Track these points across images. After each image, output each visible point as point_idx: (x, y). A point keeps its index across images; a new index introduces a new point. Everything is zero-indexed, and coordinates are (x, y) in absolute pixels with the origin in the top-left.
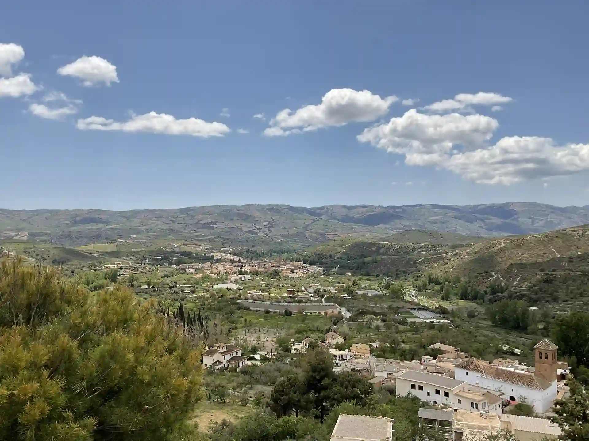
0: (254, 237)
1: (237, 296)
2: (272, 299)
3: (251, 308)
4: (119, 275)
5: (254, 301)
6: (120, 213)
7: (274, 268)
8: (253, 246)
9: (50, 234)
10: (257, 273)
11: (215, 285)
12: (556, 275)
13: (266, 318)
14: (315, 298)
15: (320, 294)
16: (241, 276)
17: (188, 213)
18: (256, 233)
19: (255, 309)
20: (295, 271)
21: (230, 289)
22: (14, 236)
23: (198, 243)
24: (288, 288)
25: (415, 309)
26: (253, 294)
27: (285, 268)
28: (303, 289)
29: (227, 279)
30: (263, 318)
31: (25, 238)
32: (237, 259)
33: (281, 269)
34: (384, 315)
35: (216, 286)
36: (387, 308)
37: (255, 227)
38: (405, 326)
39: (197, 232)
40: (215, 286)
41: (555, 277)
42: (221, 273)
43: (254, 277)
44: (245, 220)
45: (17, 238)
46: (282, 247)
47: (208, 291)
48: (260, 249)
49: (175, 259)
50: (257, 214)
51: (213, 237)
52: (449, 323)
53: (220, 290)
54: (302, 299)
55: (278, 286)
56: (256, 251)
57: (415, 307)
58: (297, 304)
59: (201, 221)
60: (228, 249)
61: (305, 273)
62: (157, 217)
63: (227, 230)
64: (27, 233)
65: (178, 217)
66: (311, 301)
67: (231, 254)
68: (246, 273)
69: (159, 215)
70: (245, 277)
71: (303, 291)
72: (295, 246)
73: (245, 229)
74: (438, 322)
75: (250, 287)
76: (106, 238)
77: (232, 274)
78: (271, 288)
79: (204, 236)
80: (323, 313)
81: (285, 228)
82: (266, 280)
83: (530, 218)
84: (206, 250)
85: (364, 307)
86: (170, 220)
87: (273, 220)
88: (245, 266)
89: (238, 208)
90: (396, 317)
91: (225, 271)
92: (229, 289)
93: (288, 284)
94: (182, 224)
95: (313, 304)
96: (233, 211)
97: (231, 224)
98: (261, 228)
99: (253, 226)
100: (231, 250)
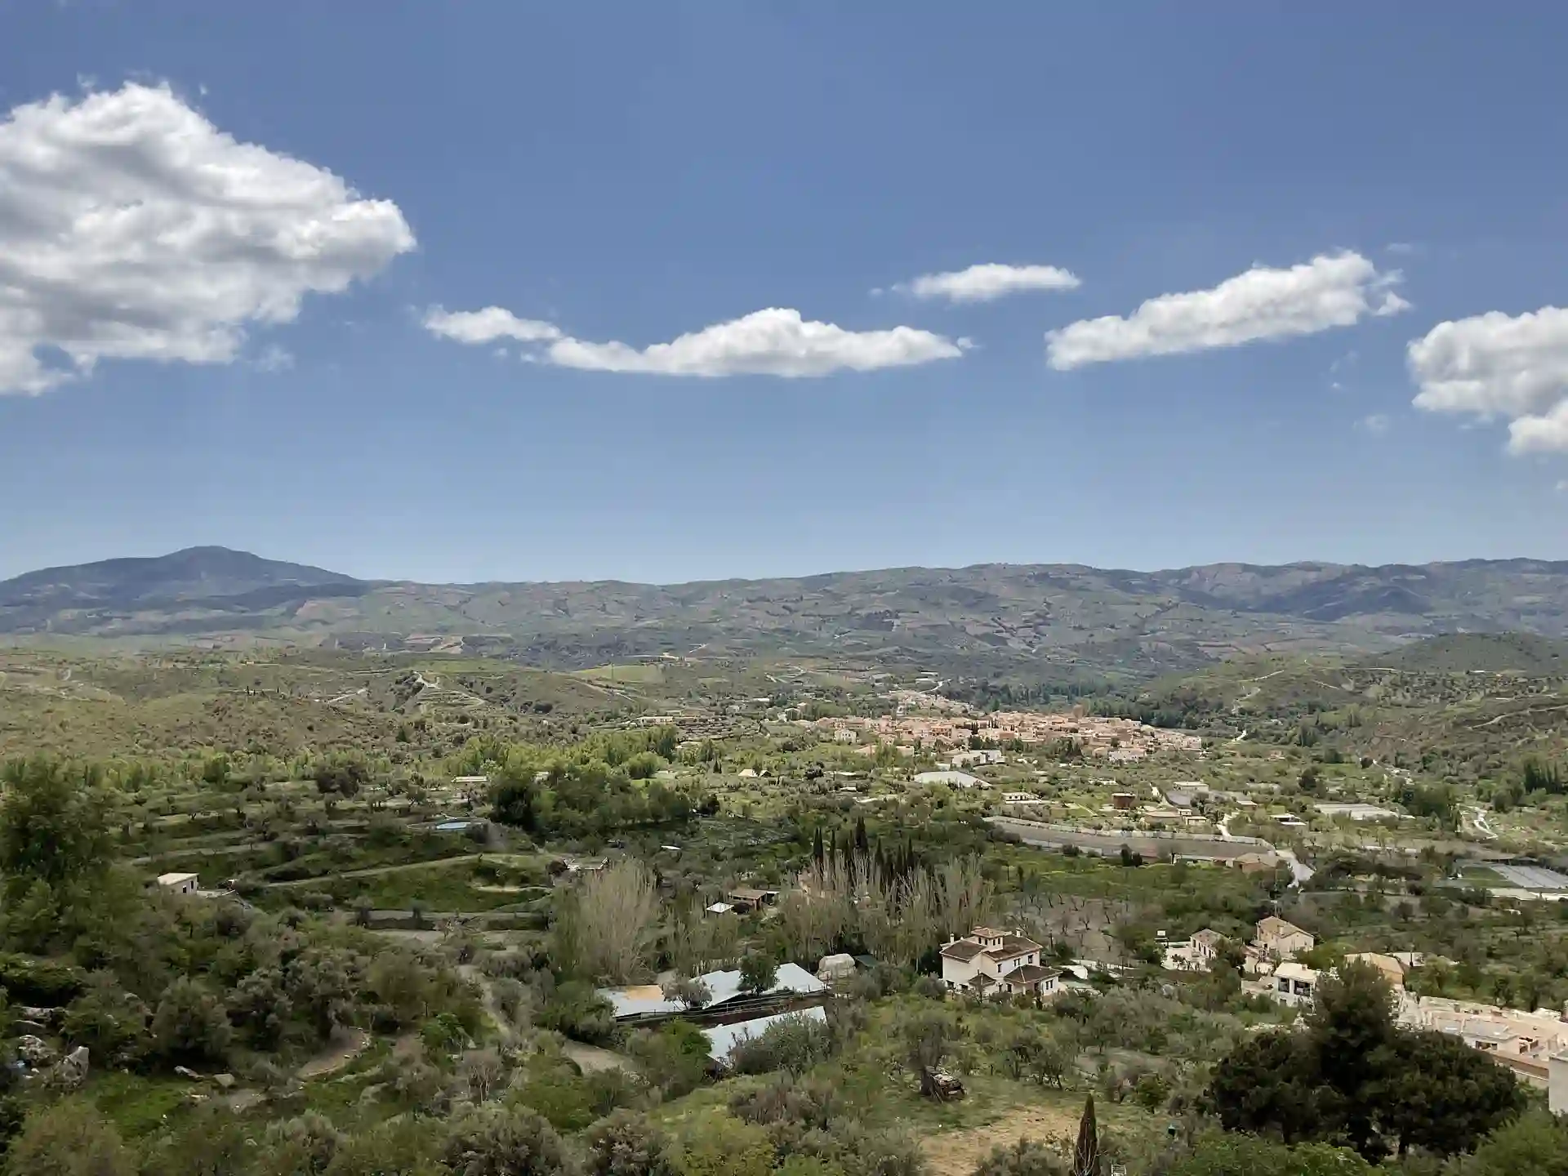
0: (997, 651)
1: (978, 805)
2: (1073, 817)
3: (1025, 840)
4: (679, 743)
5: (1028, 822)
6: (664, 588)
7: (1063, 734)
8: (997, 676)
9: (510, 640)
10: (1018, 747)
11: (912, 773)
13: (1070, 866)
14: (1197, 820)
15: (1209, 808)
16: (976, 753)
17: (827, 588)
18: (1004, 641)
19: (1035, 842)
20: (1123, 744)
21: (956, 787)
22: (432, 646)
23: (857, 665)
24: (1112, 789)
26: (1022, 802)
27: (1094, 735)
28: (1155, 792)
29: (941, 761)
30: (1063, 867)
31: (457, 650)
32: (957, 706)
33: (1083, 738)
34: (1413, 875)
35: (917, 778)
36: (1418, 856)
37: (1000, 625)
38: (1487, 911)
39: (850, 637)
40: (915, 777)
42: (924, 745)
43: (1014, 758)
44: (971, 606)
45: (439, 649)
46: (1074, 678)
47: (902, 789)
48: (1015, 682)
49: (803, 704)
50: (1004, 591)
51: (890, 649)
53: (933, 788)
54: (1161, 821)
55: (1083, 782)
56: (1005, 689)
58: (1148, 834)
59: (857, 609)
60: (932, 680)
61: (1153, 749)
62: (753, 598)
63: (927, 632)
64: (460, 639)
65: (802, 598)
66: (1188, 829)
67: (939, 693)
68: (990, 745)
69: (758, 593)
70: (987, 756)
71: (1157, 800)
72: (1112, 676)
73: (973, 630)
75: (1006, 782)
76: (637, 651)
77: (952, 748)
78: (1066, 789)
79: (869, 648)
80: (1229, 863)
81: (1081, 628)
82: (1046, 767)
84: (876, 684)
85: (1347, 851)
86: (784, 607)
87: (1049, 605)
88: (984, 726)
89: (953, 574)
90: (1450, 882)
91: (934, 739)
92: (953, 786)
93: (1112, 779)
94: (812, 618)
95: (1196, 836)
96: (940, 584)
97: (934, 617)
98: (1015, 626)
99: (996, 622)
100: (941, 684)
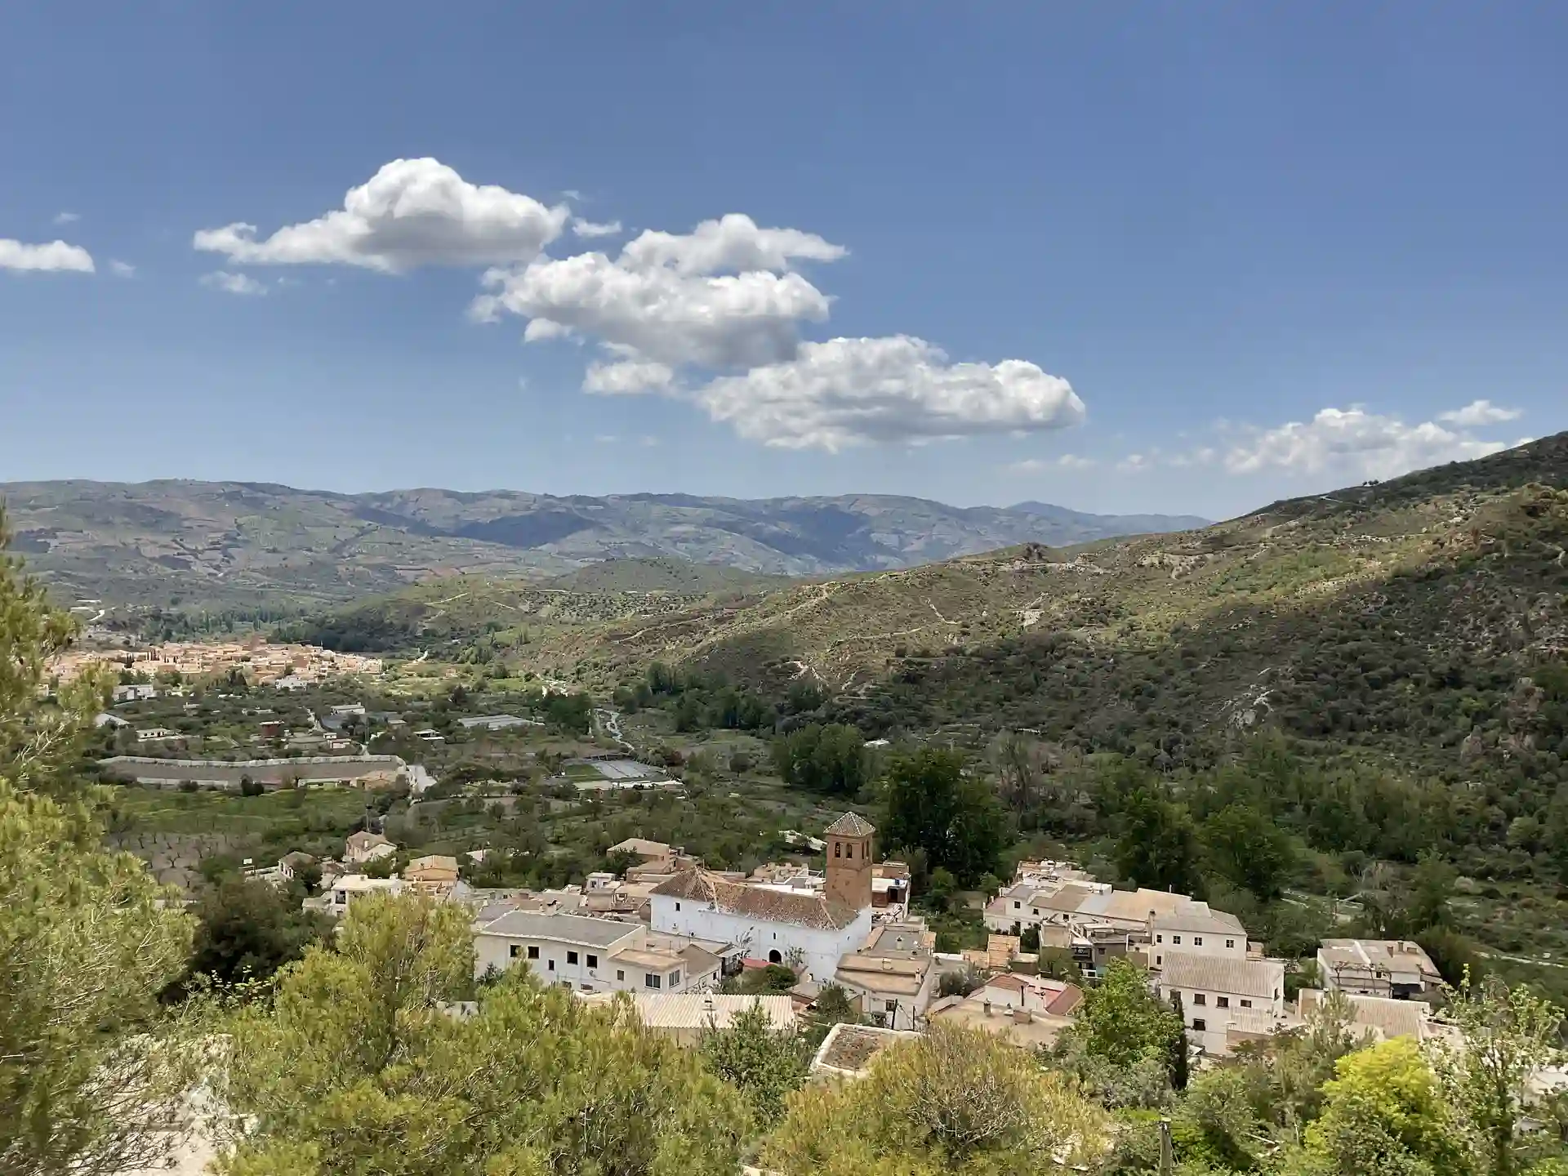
0: (177, 575)
2: (211, 750)
3: (139, 780)
7: (233, 663)
8: (175, 602)
10: (176, 679)
12: (930, 663)
13: (181, 803)
14: (341, 743)
15: (358, 729)
16: (124, 688)
18: (187, 564)
19: (153, 781)
20: (296, 670)
24: (266, 717)
25: (603, 758)
26: (156, 739)
27: (267, 663)
28: (312, 719)
30: (174, 804)
32: (118, 637)
33: (254, 667)
34: (523, 776)
36: (533, 759)
37: (183, 546)
38: (568, 803)
41: (927, 669)
43: (167, 692)
44: (151, 526)
46: (263, 603)
48: (193, 609)
50: (191, 510)
52: (678, 787)
54: (302, 747)
55: (235, 713)
56: (181, 617)
57: (606, 753)
58: (284, 761)
60: (92, 609)
61: (327, 674)
63: (93, 554)
66: (331, 752)
67: (101, 624)
68: (142, 679)
70: (136, 691)
72: (305, 601)
73: (150, 551)
74: (653, 787)
78: (215, 721)
80: (354, 783)
81: (274, 551)
83: (896, 532)
85: (473, 761)
87: (239, 526)
88: (141, 659)
89: (127, 490)
90: (553, 780)
93: (269, 707)
95: (333, 759)
96: (113, 499)
97: (103, 538)
98: (200, 548)
99: (177, 543)
100: (102, 612)
